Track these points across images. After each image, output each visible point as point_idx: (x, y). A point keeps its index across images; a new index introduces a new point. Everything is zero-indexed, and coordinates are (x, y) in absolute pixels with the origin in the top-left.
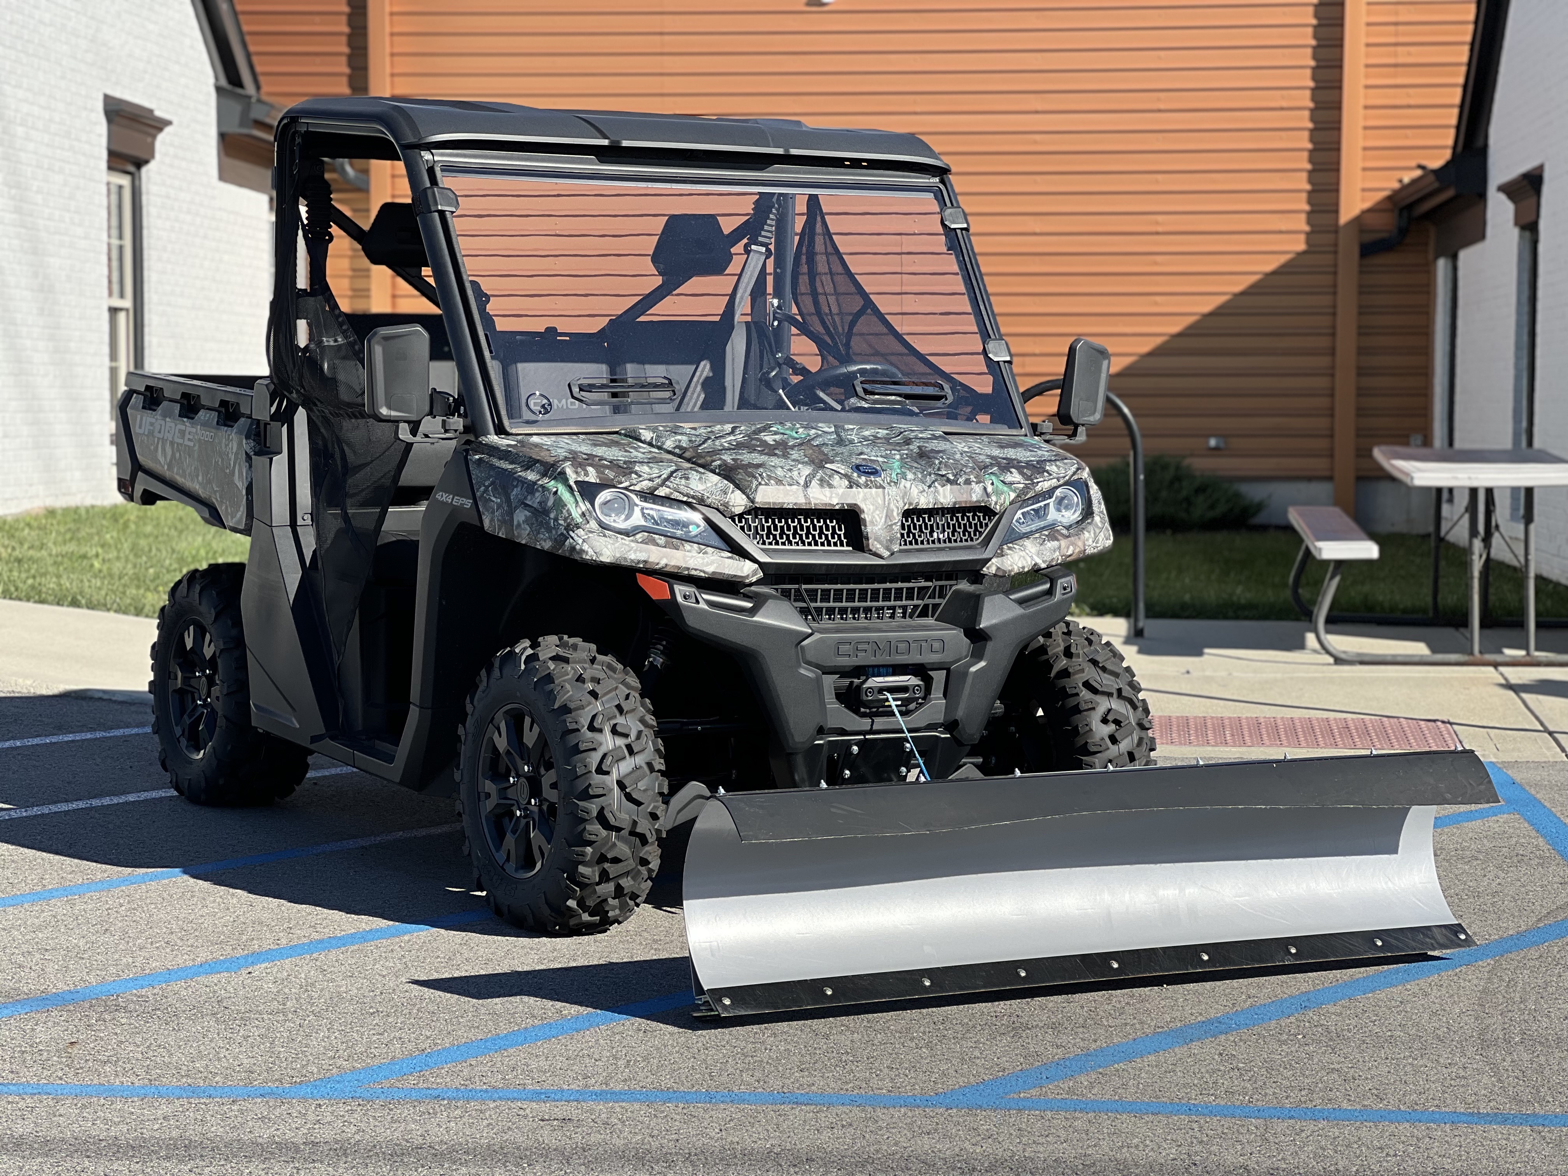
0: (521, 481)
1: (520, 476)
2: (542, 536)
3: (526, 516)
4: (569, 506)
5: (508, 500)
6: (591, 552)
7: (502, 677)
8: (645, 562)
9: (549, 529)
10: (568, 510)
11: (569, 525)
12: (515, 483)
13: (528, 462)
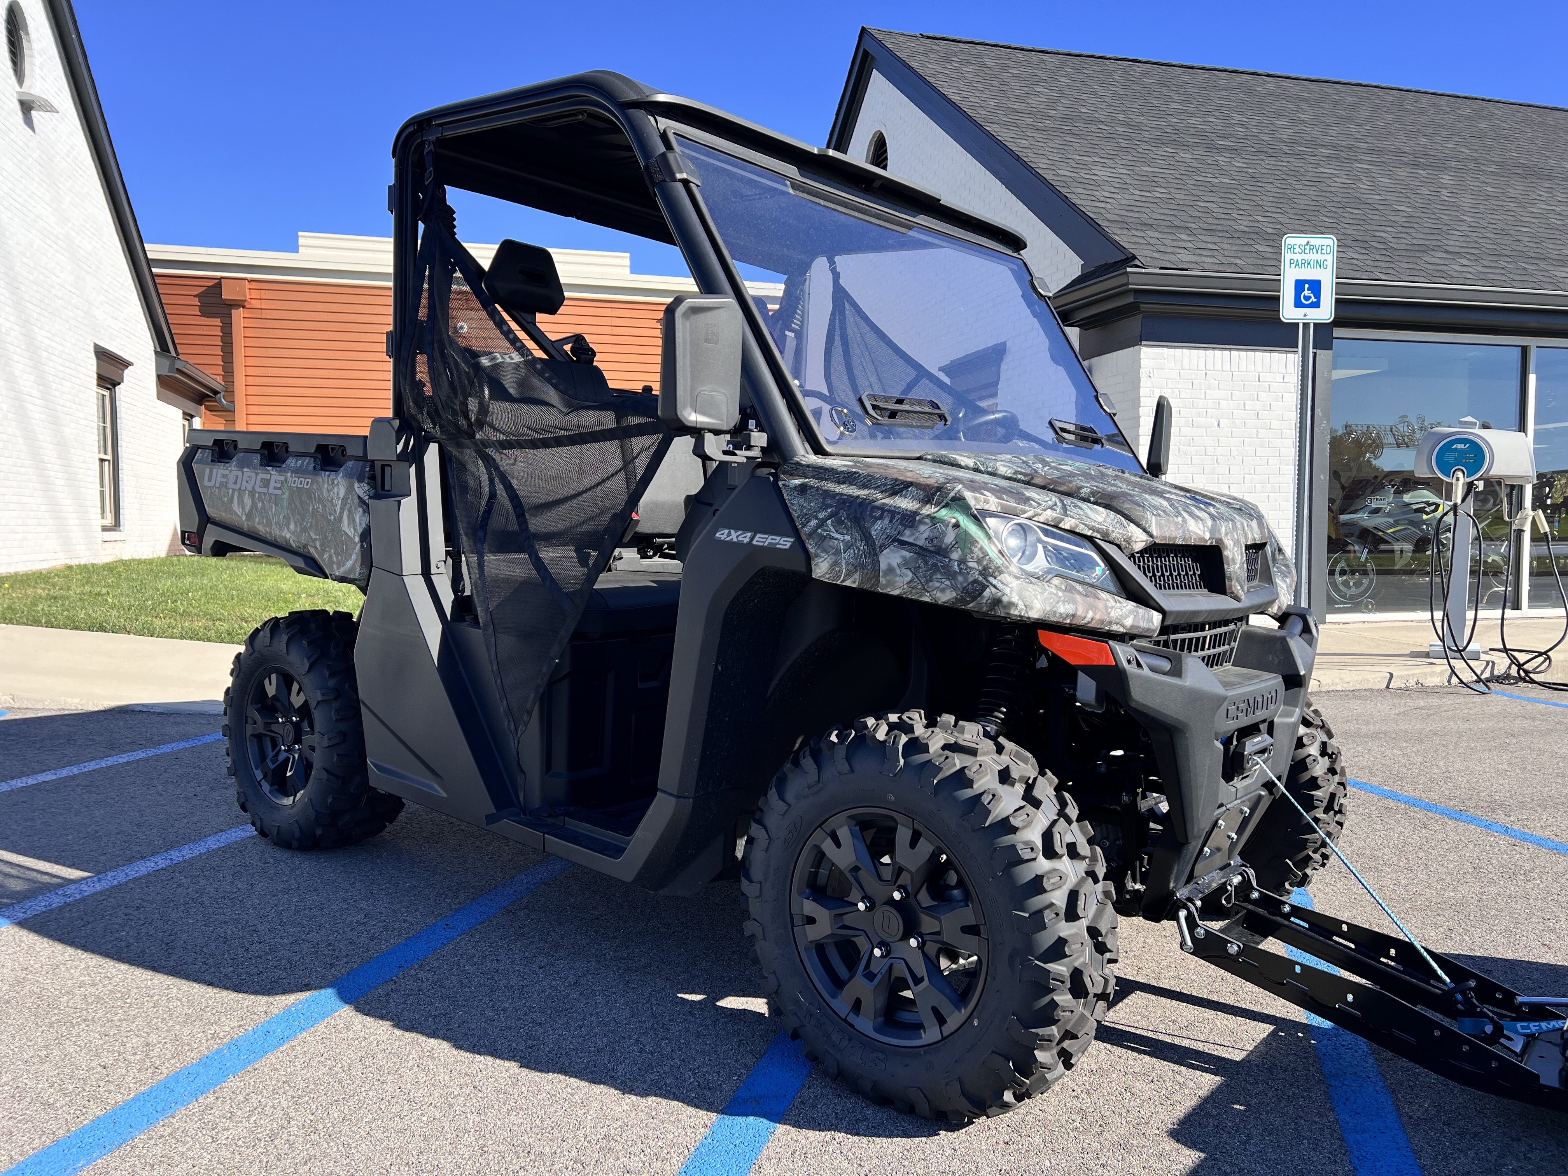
0: (889, 511)
1: (884, 504)
2: (937, 584)
3: (904, 558)
4: (981, 542)
5: (867, 537)
6: (1021, 606)
7: (852, 771)
8: (1073, 616)
9: (951, 575)
10: (981, 548)
11: (985, 569)
12: (878, 514)
13: (894, 485)
